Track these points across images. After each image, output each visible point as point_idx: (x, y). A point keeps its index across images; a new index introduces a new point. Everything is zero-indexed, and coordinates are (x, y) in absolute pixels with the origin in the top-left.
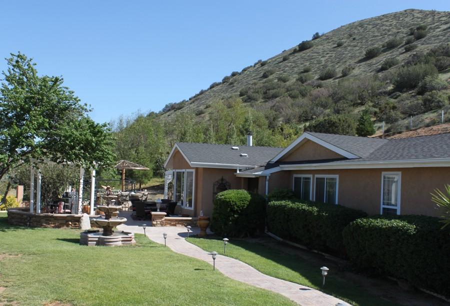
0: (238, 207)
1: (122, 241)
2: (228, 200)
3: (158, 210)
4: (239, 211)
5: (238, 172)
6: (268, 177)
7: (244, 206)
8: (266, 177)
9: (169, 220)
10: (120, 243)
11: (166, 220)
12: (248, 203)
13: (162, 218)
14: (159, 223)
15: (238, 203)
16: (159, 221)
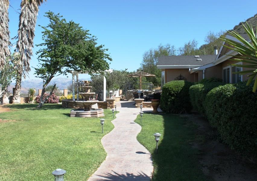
0: (174, 92)
1: (91, 114)
2: (167, 87)
3: (139, 97)
4: (175, 95)
5: (190, 70)
6: (204, 71)
7: (178, 91)
8: (202, 71)
9: (146, 104)
10: (90, 116)
11: (143, 103)
12: (181, 89)
13: (141, 102)
14: (139, 105)
15: (174, 89)
16: (139, 104)
